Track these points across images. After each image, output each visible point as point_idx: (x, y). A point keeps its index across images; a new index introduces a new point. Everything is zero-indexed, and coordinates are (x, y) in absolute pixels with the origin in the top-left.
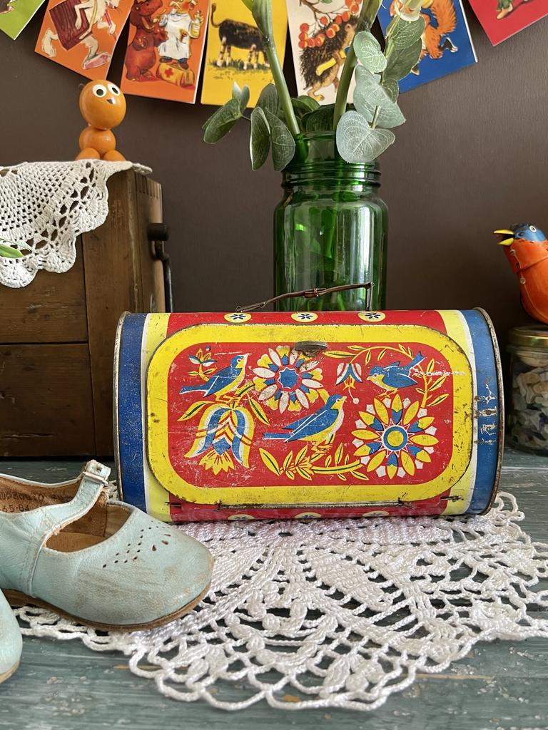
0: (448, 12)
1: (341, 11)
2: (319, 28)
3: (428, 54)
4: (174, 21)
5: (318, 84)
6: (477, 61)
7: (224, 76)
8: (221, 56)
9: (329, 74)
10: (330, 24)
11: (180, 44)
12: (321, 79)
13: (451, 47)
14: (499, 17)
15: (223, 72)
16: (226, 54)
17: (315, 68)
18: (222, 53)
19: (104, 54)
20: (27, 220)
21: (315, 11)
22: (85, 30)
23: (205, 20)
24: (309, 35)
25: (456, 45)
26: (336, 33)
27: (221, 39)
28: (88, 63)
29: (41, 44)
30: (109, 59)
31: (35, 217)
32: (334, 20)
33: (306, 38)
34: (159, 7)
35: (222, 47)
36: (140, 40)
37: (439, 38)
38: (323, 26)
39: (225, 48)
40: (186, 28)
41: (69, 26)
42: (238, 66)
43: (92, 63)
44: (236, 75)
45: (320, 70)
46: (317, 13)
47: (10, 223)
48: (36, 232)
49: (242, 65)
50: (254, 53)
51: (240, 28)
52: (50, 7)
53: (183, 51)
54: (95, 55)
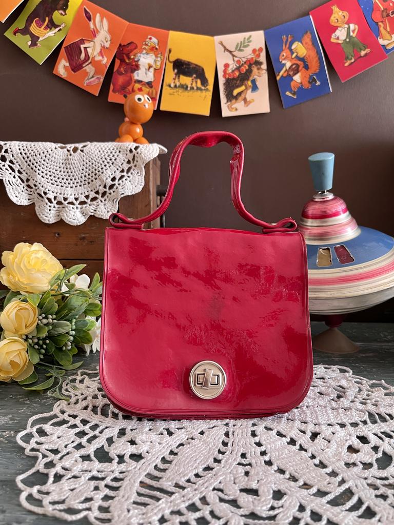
0: (315, 61)
1: (250, 57)
2: (235, 67)
3: (302, 86)
4: (144, 58)
5: (234, 101)
6: (331, 91)
7: (175, 94)
8: (173, 81)
9: (241, 95)
10: (243, 64)
11: (148, 72)
12: (236, 98)
13: (316, 82)
14: (346, 64)
15: (175, 91)
16: (177, 80)
17: (232, 91)
18: (174, 79)
19: (98, 76)
20: (86, 182)
21: (233, 56)
22: (87, 61)
23: (164, 59)
24: (230, 70)
25: (319, 81)
26: (246, 70)
27: (174, 70)
28: (87, 82)
29: (57, 68)
30: (102, 80)
31: (92, 181)
32: (245, 62)
33: (227, 72)
34: (135, 49)
35: (174, 76)
36: (122, 69)
37: (309, 76)
38: (238, 65)
39: (176, 77)
40: (152, 63)
41: (77, 58)
42: (184, 87)
43: (90, 82)
44: (183, 93)
45: (235, 92)
46: (234, 58)
47: (75, 184)
48: (92, 191)
49: (187, 87)
50: (194, 80)
51: (186, 64)
52: (64, 46)
53: (149, 77)
54: (93, 77)
